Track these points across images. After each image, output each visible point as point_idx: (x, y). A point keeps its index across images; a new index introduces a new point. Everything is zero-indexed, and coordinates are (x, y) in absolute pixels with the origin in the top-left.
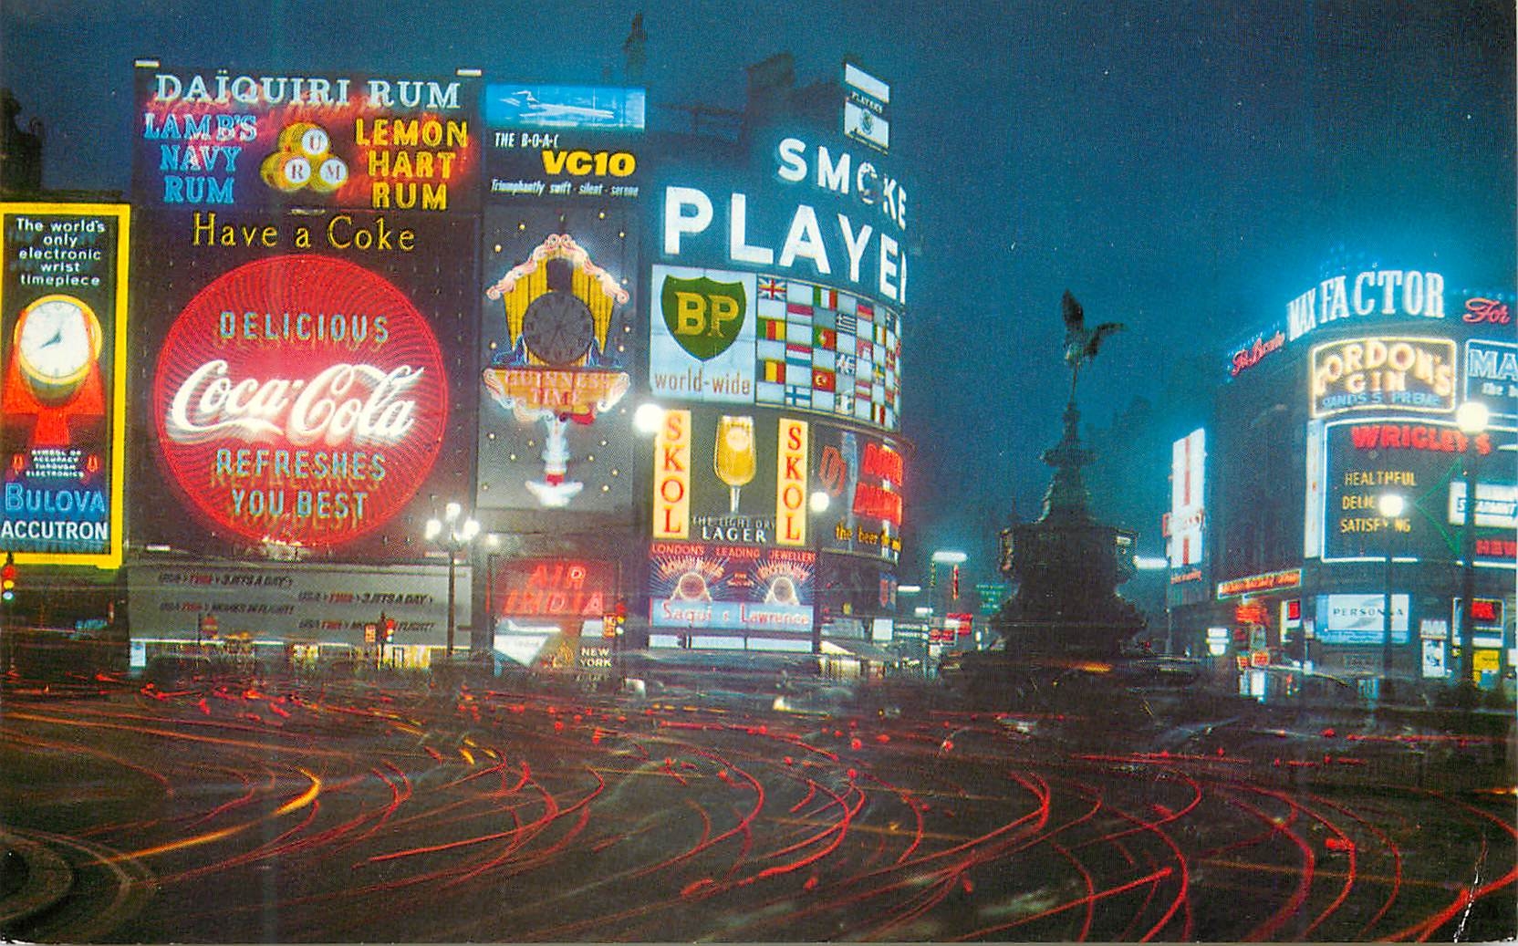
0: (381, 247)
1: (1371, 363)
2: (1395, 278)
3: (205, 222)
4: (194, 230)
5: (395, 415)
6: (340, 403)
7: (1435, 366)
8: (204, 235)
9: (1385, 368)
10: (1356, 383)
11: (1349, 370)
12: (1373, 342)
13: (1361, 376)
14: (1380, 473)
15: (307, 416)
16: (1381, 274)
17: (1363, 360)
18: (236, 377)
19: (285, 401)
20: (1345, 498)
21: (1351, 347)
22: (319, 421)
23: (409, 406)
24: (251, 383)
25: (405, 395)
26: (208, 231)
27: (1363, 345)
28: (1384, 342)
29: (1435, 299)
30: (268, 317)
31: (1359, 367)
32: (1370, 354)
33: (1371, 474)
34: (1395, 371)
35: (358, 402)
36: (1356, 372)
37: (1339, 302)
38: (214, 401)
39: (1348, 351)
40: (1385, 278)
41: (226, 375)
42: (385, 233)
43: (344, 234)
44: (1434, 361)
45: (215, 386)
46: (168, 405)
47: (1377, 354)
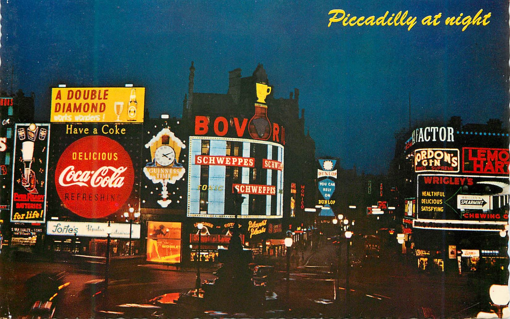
0: (116, 133)
1: (429, 157)
2: (436, 129)
3: (69, 127)
4: (66, 129)
5: (119, 181)
6: (104, 177)
7: (451, 157)
8: (69, 131)
9: (433, 158)
10: (425, 163)
11: (422, 159)
12: (430, 150)
13: (426, 161)
14: (432, 192)
15: (95, 182)
16: (432, 128)
17: (427, 156)
18: (76, 170)
19: (90, 177)
20: (422, 200)
21: (423, 151)
22: (98, 183)
23: (123, 178)
24: (80, 172)
25: (122, 175)
26: (70, 130)
27: (427, 151)
28: (433, 150)
29: (451, 136)
30: (85, 153)
31: (425, 158)
32: (429, 154)
33: (430, 192)
34: (437, 160)
35: (108, 177)
36: (424, 159)
37: (421, 136)
38: (70, 177)
39: (422, 152)
40: (433, 129)
41: (74, 170)
42: (117, 129)
43: (106, 129)
44: (451, 156)
45: (70, 173)
46: (58, 178)
47: (431, 154)
